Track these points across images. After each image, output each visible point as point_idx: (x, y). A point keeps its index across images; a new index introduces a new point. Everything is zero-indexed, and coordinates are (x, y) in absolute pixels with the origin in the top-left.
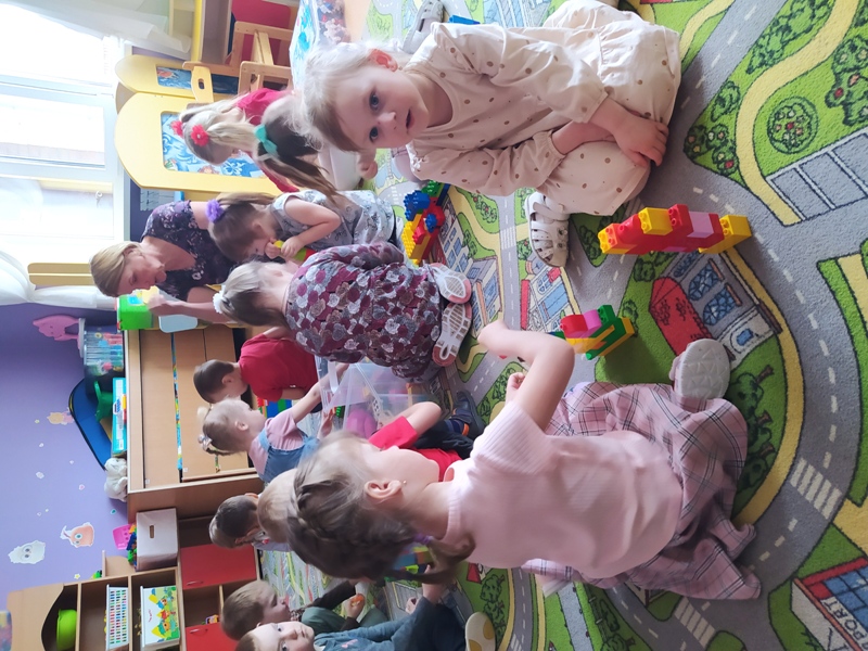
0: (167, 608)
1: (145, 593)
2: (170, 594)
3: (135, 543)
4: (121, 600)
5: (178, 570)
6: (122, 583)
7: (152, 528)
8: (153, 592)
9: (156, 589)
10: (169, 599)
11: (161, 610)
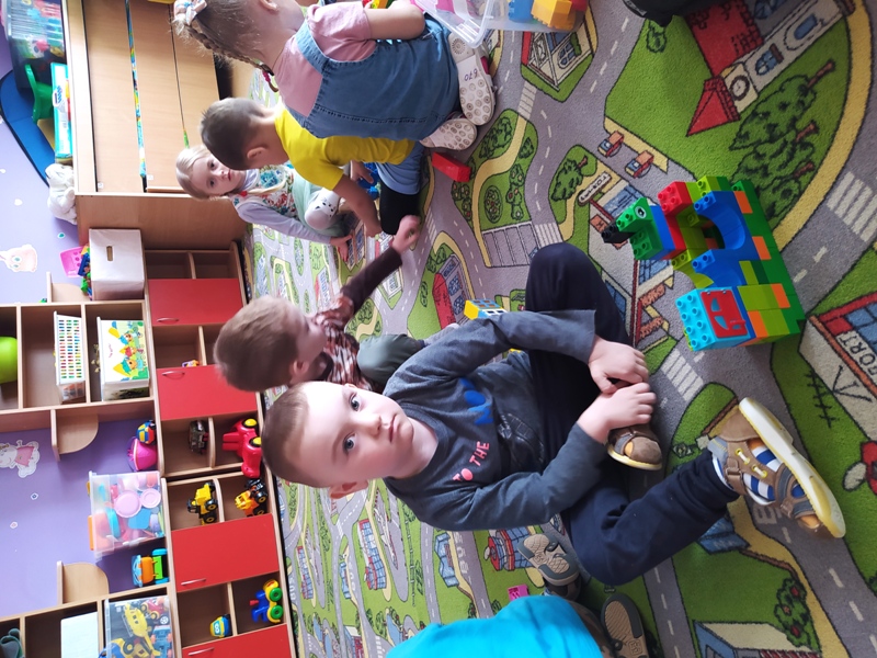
0: (132, 345)
1: (104, 326)
2: (135, 330)
3: (88, 266)
4: (72, 332)
5: (146, 304)
6: (73, 311)
7: (109, 249)
8: (114, 325)
9: (118, 322)
10: (134, 335)
11: (124, 346)
